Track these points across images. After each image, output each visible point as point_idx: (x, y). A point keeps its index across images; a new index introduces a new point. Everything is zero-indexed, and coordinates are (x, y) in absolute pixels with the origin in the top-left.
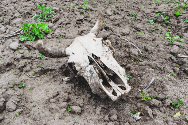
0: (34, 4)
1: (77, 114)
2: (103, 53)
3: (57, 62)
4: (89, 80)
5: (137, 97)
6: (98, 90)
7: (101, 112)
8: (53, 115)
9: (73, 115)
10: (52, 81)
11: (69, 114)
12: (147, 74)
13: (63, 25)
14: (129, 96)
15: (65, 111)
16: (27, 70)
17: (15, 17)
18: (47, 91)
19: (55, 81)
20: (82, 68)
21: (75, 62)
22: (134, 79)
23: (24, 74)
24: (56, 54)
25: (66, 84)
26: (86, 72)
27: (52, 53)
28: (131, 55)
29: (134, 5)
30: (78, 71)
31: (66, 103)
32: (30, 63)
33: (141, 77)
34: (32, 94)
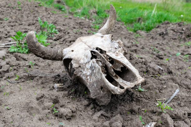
0: (35, 28)
1: (65, 118)
2: (111, 49)
3: (51, 72)
4: (88, 79)
5: (153, 111)
6: (98, 91)
7: (100, 119)
8: (32, 116)
9: (59, 119)
10: (39, 87)
11: (53, 118)
12: (169, 89)
13: (66, 42)
14: (142, 109)
15: (49, 112)
16: (10, 76)
17: (10, 35)
18: (30, 95)
19: (43, 87)
20: (81, 66)
21: (72, 57)
22: (151, 92)
23: (5, 79)
24: (50, 54)
25: (57, 91)
26: (85, 70)
27: (45, 52)
28: (149, 69)
29: (158, 45)
30: (75, 69)
31: (52, 104)
32: (15, 70)
33: (161, 91)
34: (8, 98)
